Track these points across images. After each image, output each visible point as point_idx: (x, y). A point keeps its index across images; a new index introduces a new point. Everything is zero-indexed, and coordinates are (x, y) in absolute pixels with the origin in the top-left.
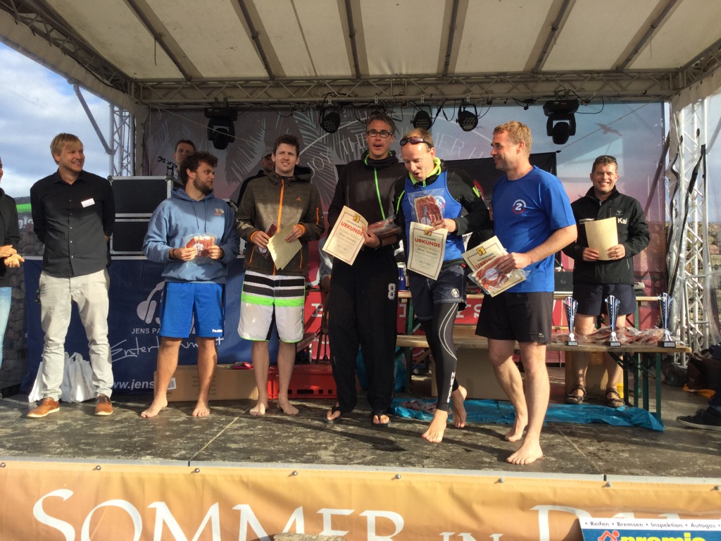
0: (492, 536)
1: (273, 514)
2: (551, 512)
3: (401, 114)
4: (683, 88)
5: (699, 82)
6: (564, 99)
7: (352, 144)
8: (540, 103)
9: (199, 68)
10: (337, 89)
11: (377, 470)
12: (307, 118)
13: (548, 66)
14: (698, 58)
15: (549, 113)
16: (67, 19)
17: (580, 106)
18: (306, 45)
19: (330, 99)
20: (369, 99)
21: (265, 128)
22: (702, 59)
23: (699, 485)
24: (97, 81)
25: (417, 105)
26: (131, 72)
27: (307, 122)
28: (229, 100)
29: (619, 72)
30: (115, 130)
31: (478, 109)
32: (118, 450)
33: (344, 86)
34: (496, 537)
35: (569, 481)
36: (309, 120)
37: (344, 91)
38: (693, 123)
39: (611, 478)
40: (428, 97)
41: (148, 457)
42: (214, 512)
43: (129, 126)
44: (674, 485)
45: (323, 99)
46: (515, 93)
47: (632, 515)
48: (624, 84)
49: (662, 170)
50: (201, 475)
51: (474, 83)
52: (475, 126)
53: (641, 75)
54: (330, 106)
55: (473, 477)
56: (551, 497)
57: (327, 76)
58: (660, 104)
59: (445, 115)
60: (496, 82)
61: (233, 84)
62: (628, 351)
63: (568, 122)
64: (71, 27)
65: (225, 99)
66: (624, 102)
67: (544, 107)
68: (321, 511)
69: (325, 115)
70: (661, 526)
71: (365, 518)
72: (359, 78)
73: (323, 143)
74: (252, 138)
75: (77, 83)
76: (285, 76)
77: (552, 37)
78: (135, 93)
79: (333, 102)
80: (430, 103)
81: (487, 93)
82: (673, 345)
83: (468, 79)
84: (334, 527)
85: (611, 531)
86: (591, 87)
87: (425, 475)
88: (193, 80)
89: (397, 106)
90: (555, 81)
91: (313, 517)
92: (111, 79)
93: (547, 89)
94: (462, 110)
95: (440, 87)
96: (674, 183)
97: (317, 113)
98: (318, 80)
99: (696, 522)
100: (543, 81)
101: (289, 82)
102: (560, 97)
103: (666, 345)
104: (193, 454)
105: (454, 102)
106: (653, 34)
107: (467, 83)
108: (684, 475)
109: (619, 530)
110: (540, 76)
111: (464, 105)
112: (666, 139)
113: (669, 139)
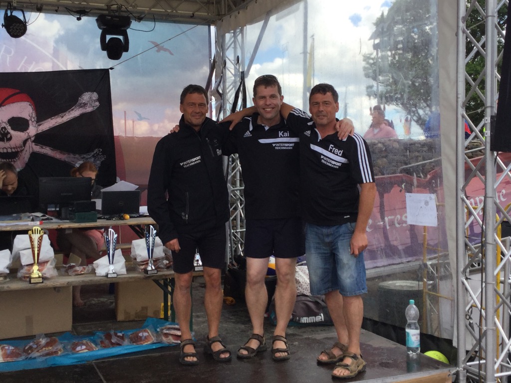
4: (225, 15)
5: (237, 12)
6: (117, 14)
8: (93, 15)
15: (102, 27)
17: (133, 22)
31: (25, 12)
38: (235, 48)
46: (68, 2)
49: (210, 90)
52: (23, 33)
58: (207, 26)
63: (121, 38)
66: (175, 22)
67: (97, 20)
94: (9, 14)
96: (219, 102)
102: (112, 10)
111: (11, 9)
112: (212, 61)
113: (214, 60)
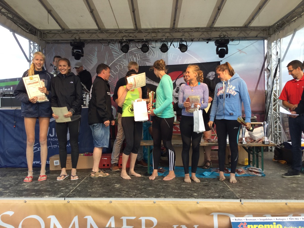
0: (194, 226)
1: (101, 220)
2: (219, 216)
3: (155, 45)
4: (272, 34)
5: (279, 32)
6: (223, 39)
7: (135, 58)
8: (213, 40)
9: (68, 25)
10: (128, 34)
11: (146, 199)
12: (115, 47)
13: (216, 25)
14: (278, 22)
15: (217, 45)
16: (9, 4)
17: (230, 41)
18: (114, 15)
19: (125, 38)
20: (141, 38)
21: (97, 50)
22: (280, 22)
23: (279, 203)
24: (23, 30)
25: (162, 41)
26: (37, 26)
27: (115, 48)
28: (81, 39)
29: (246, 28)
30: (31, 52)
31: (187, 43)
32: (34, 193)
33: (130, 33)
34: (196, 226)
35: (226, 202)
36: (116, 47)
37: (131, 35)
38: (276, 49)
39: (243, 201)
40: (167, 38)
41: (47, 196)
42: (76, 220)
43: (37, 50)
44: (269, 203)
45: (122, 38)
46: (203, 36)
47: (252, 215)
48: (248, 32)
49: (264, 69)
50: (70, 204)
51: (186, 32)
52: (186, 50)
53: (255, 29)
54: (125, 42)
55: (186, 202)
56: (219, 209)
57: (123, 29)
58: (263, 41)
59: (173, 45)
60: (195, 31)
61: (82, 32)
62: (250, 146)
63: (225, 48)
64: (11, 7)
65: (79, 38)
66: (248, 40)
67: (215, 42)
68: (122, 218)
69: (123, 45)
70: (264, 220)
71: (141, 220)
72: (137, 29)
73: (122, 58)
74: (91, 55)
75: (14, 31)
76: (105, 29)
77: (218, 13)
78: (40, 36)
79: (126, 40)
80: (168, 40)
81: (191, 36)
82: (268, 143)
83: (183, 30)
84: (128, 225)
85: (243, 223)
86: (234, 34)
87: (166, 201)
88: (65, 30)
89: (153, 41)
90: (219, 31)
91: (118, 221)
92: (29, 29)
93: (216, 35)
94: (181, 43)
95: (171, 33)
96: (268, 74)
97: (119, 44)
98: (120, 30)
99: (278, 218)
100: (214, 31)
101: (107, 31)
102: (221, 38)
103: (265, 143)
104: (67, 195)
105: (177, 40)
106: (260, 12)
107: (182, 32)
108: (273, 199)
109: (247, 222)
110: (213, 29)
111: (181, 41)
112: (265, 56)
113: (266, 56)
